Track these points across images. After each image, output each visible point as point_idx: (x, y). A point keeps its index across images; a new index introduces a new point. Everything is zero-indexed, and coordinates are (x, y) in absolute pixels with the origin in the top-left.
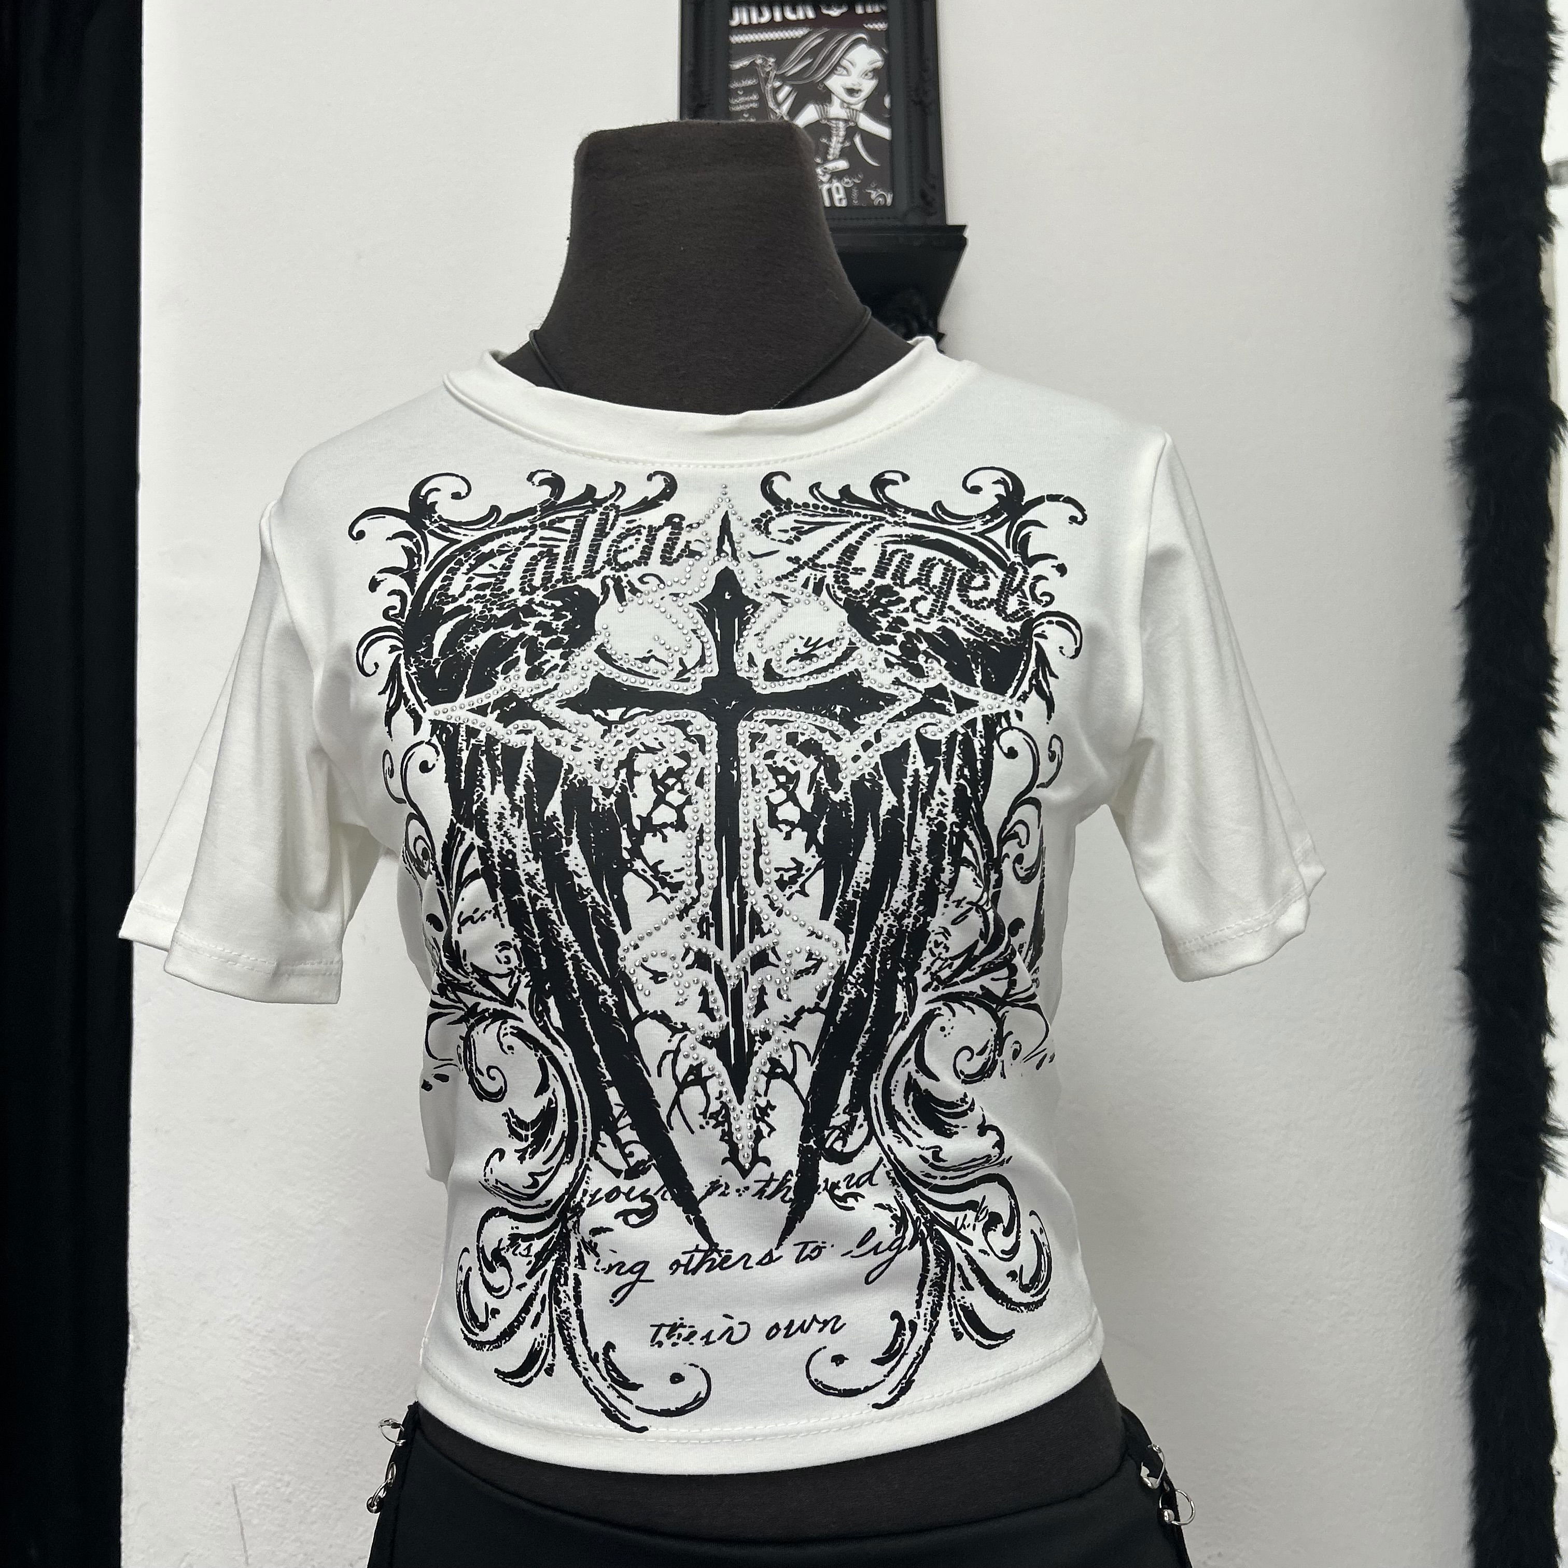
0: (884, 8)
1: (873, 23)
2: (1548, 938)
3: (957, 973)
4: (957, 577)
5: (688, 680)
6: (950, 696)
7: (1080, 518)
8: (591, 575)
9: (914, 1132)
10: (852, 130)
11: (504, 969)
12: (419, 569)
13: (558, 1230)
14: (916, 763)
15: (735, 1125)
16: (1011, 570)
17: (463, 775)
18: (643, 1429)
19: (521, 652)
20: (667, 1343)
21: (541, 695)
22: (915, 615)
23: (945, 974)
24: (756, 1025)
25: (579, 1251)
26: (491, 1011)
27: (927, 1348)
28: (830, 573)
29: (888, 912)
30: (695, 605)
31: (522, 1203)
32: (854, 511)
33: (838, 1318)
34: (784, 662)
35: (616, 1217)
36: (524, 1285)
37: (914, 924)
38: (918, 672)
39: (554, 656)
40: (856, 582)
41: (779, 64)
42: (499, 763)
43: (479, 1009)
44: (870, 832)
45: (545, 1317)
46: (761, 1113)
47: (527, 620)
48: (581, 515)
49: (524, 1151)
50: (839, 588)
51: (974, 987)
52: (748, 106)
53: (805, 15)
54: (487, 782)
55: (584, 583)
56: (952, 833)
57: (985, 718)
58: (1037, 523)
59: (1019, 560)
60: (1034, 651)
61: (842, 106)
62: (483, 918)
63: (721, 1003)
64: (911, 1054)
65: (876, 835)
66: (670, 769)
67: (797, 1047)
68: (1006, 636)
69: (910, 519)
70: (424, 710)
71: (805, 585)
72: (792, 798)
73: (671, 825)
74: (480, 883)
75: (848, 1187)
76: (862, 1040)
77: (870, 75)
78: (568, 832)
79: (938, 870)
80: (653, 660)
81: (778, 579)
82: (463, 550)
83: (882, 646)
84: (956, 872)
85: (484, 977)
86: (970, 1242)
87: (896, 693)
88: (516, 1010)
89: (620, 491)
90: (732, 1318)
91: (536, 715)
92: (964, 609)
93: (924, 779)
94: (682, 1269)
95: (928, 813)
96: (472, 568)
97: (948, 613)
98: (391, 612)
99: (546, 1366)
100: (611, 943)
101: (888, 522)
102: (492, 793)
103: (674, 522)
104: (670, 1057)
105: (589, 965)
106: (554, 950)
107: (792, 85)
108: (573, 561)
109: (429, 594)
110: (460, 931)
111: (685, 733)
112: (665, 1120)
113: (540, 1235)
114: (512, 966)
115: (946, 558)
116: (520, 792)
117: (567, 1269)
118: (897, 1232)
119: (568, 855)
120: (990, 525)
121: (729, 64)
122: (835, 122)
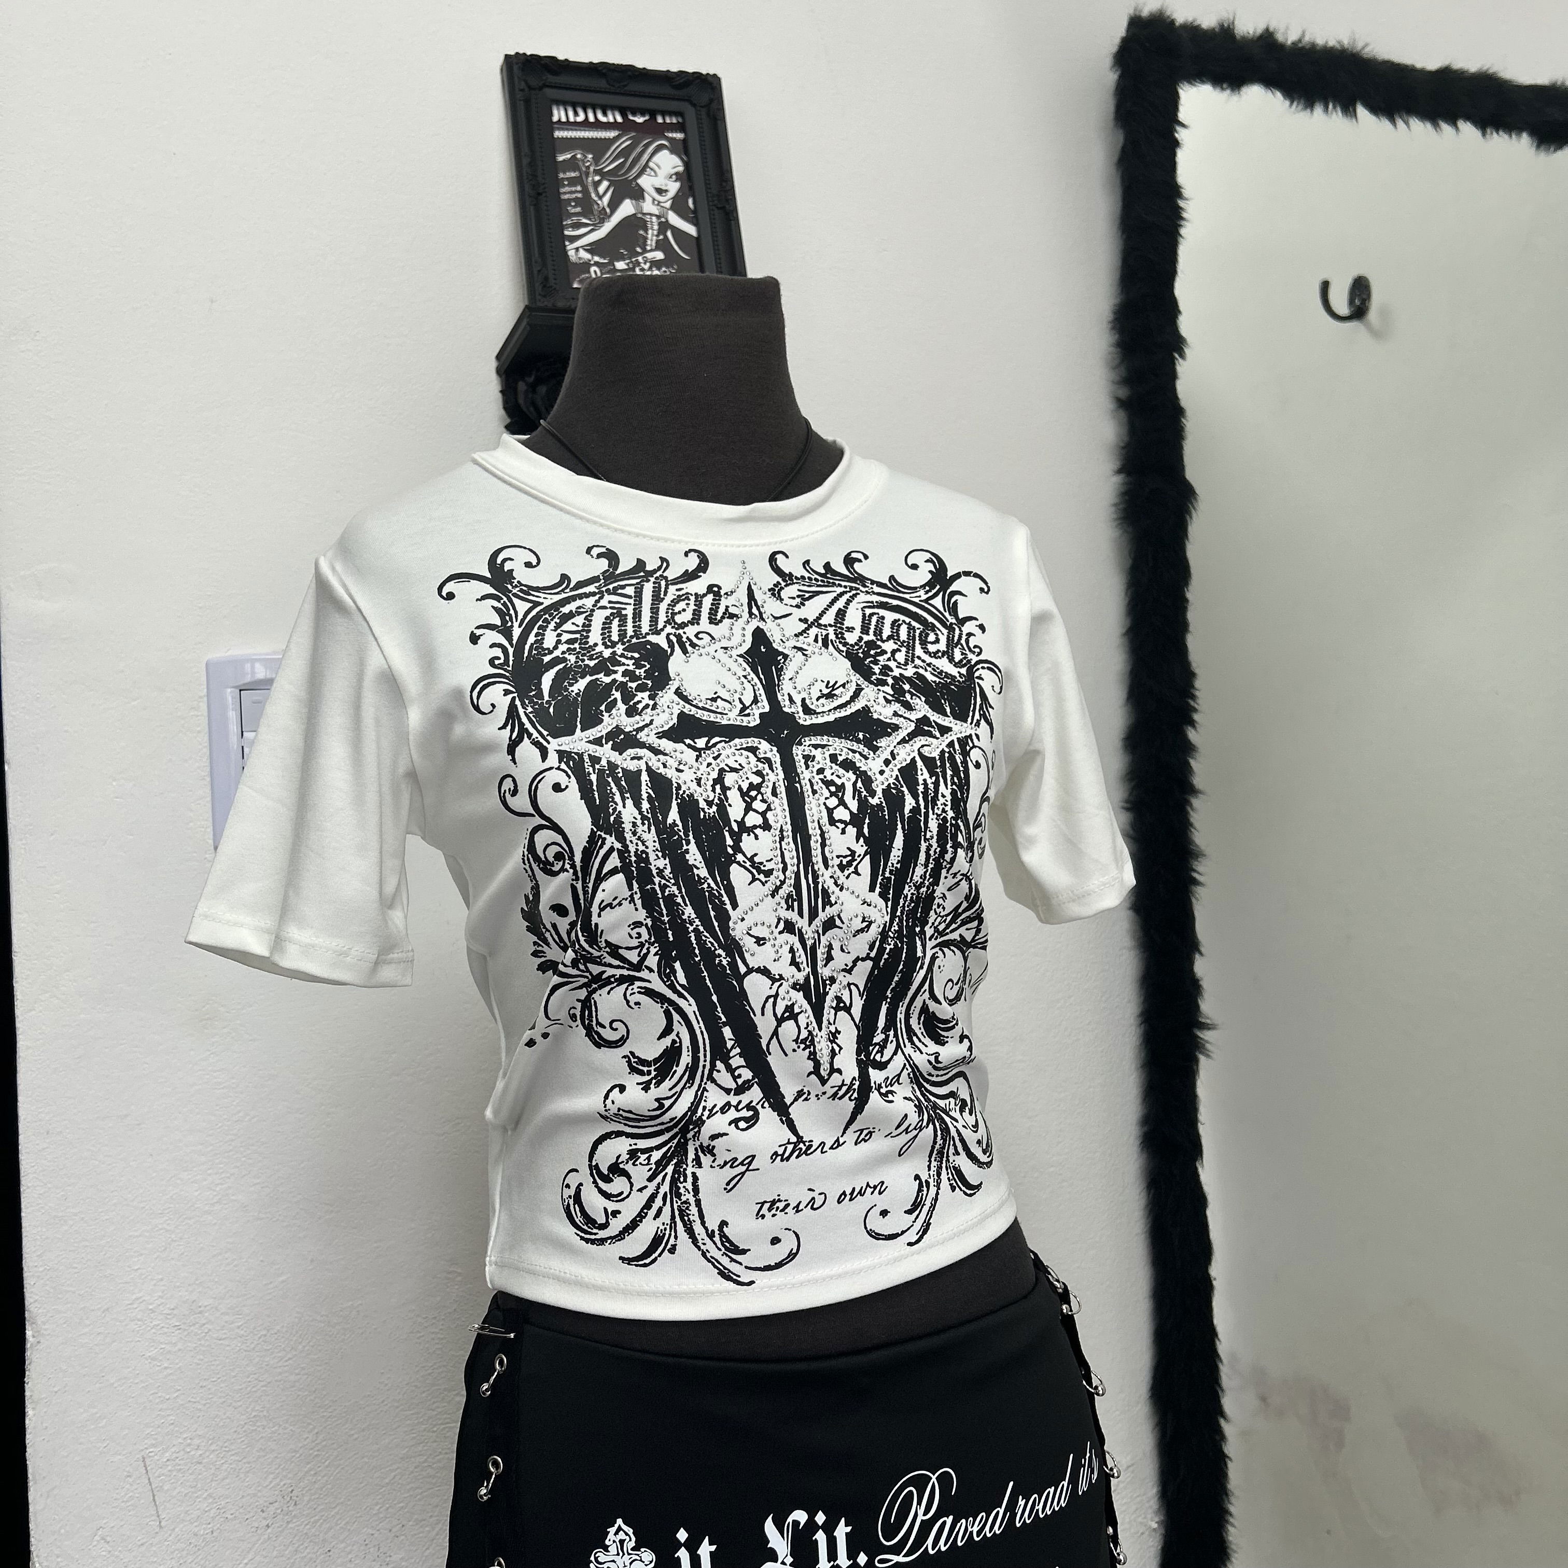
0: (680, 120)
1: (672, 132)
2: (1195, 882)
3: (948, 926)
4: (917, 634)
5: (748, 715)
6: (933, 724)
7: (986, 590)
8: (658, 633)
9: (923, 1043)
10: (664, 226)
11: (635, 943)
12: (512, 626)
13: (675, 1141)
14: (923, 775)
15: (818, 1047)
16: (950, 629)
17: (596, 793)
18: (751, 1283)
19: (617, 695)
20: (768, 1215)
21: (641, 729)
22: (896, 664)
23: (941, 928)
24: (825, 972)
25: (696, 1155)
26: (618, 976)
27: (936, 1199)
28: (831, 630)
29: (912, 884)
30: (741, 656)
31: (642, 1124)
32: (837, 582)
33: (883, 1183)
34: (814, 700)
35: (730, 1124)
36: (646, 1187)
37: (927, 892)
38: (908, 707)
39: (643, 697)
40: (851, 638)
41: (596, 160)
42: (623, 783)
43: (604, 976)
44: (899, 826)
45: (667, 1210)
46: (833, 1037)
47: (615, 668)
48: (637, 583)
49: (649, 1082)
50: (840, 642)
51: (955, 936)
52: (574, 196)
53: (615, 118)
54: (618, 798)
55: (653, 638)
56: (951, 824)
57: (958, 739)
58: (960, 593)
59: (954, 621)
60: (978, 689)
61: (653, 203)
62: (620, 904)
63: (803, 958)
64: (926, 986)
65: (903, 828)
66: (751, 784)
67: (852, 987)
68: (959, 678)
69: (877, 589)
70: (548, 742)
71: (816, 640)
72: (842, 803)
73: (760, 826)
74: (620, 877)
75: (886, 1087)
76: (896, 979)
77: (674, 177)
78: (687, 835)
79: (944, 851)
80: (719, 700)
81: (796, 635)
82: (547, 610)
83: (879, 687)
84: (955, 853)
85: (614, 950)
86: (957, 1121)
87: (897, 723)
88: (644, 974)
89: (665, 565)
90: (813, 1190)
91: (642, 745)
92: (928, 659)
93: (931, 786)
94: (779, 1158)
95: (936, 811)
96: (558, 626)
97: (917, 662)
98: (497, 662)
99: (669, 1246)
100: (724, 918)
101: (861, 591)
102: (624, 807)
103: (713, 590)
104: (772, 1000)
105: (708, 935)
106: (679, 926)
107: (609, 180)
108: (640, 621)
109: (527, 647)
110: (599, 916)
111: (756, 756)
112: (765, 1048)
113: (658, 1147)
114: (642, 940)
115: (907, 620)
116: (645, 805)
117: (685, 1170)
118: (919, 1116)
119: (688, 853)
120: (930, 594)
121: (555, 157)
122: (649, 217)
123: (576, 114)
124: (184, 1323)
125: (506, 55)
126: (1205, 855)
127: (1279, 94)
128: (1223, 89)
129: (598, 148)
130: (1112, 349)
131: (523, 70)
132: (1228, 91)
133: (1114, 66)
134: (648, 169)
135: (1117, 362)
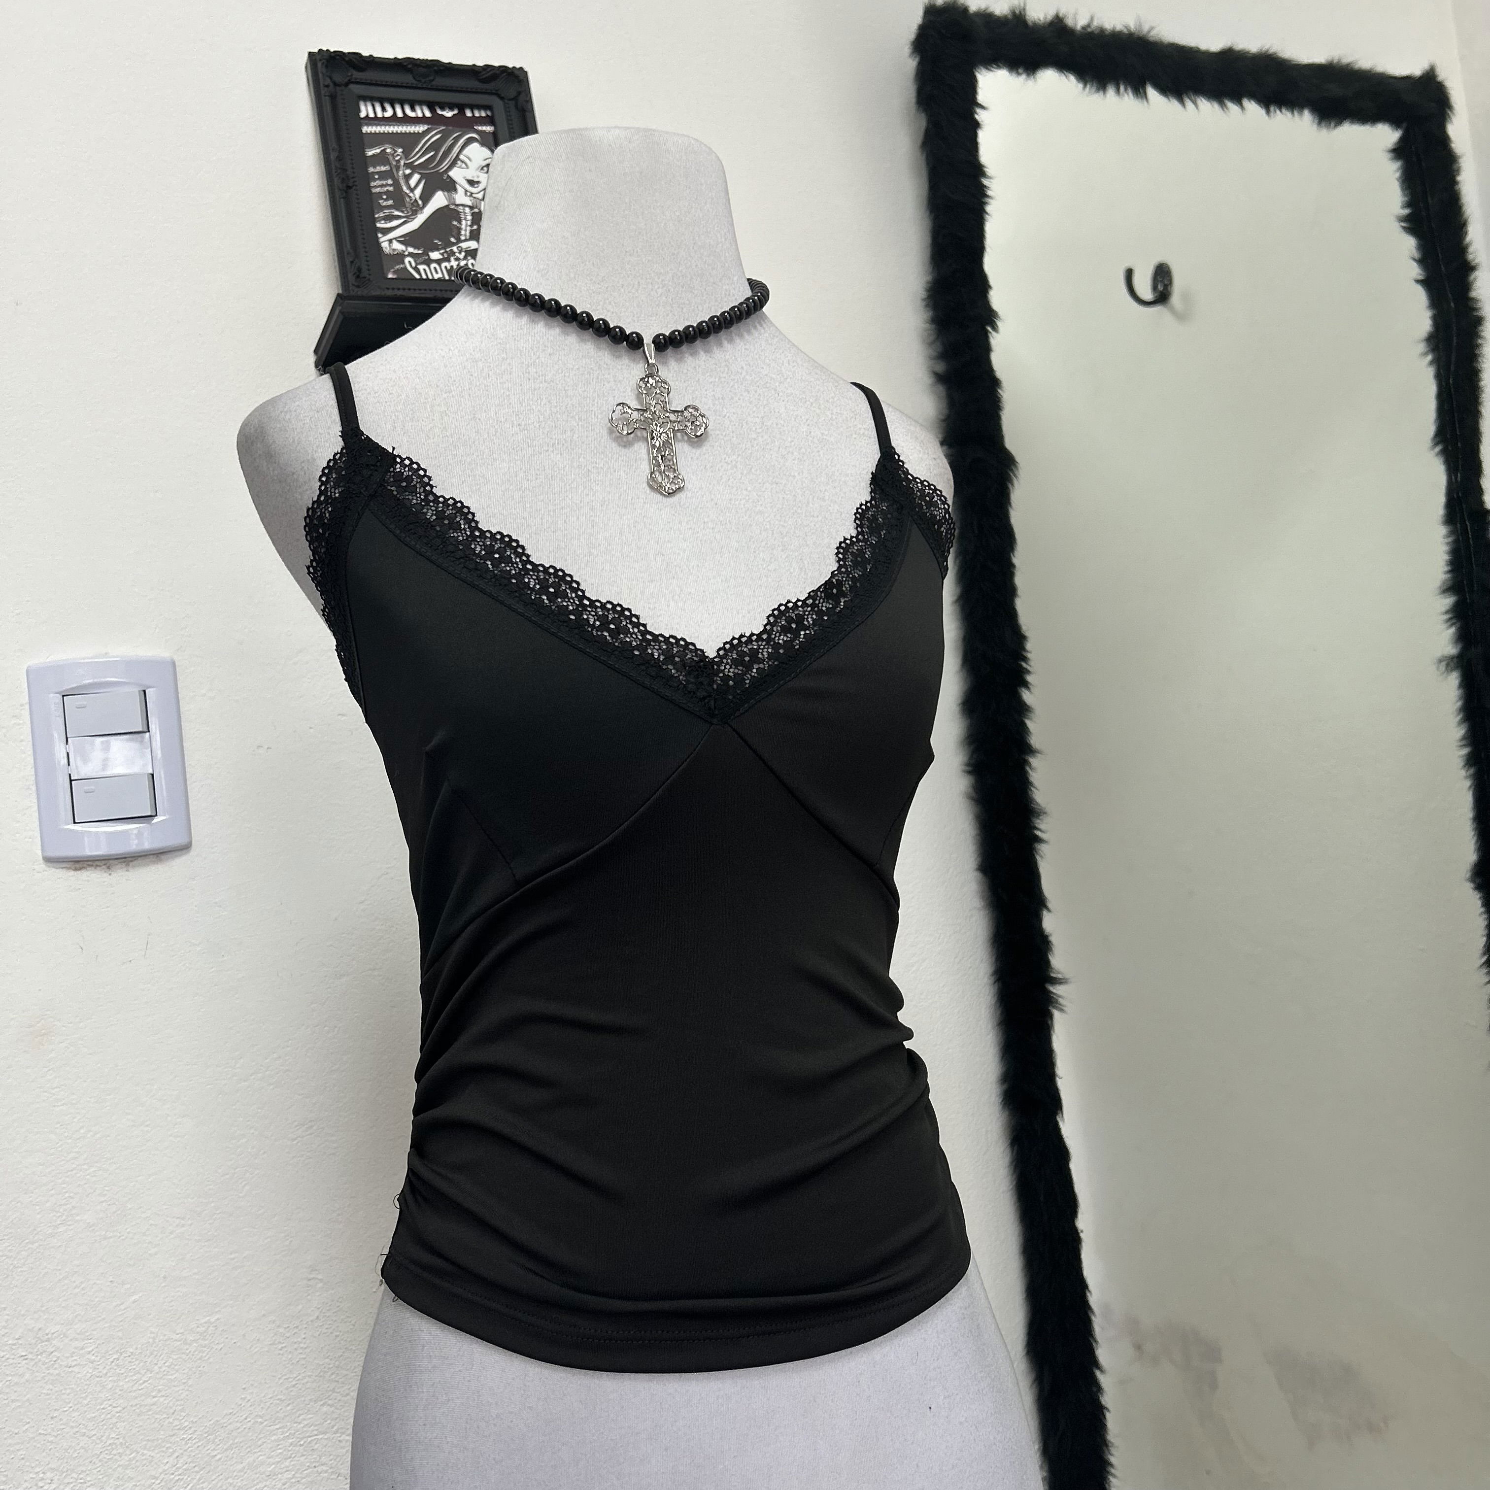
0: (489, 113)
1: (481, 125)
2: (1038, 840)
10: (478, 216)
41: (406, 154)
52: (385, 189)
53: (423, 113)
61: (466, 194)
77: (485, 168)
107: (420, 173)
121: (364, 152)
122: (461, 207)
123: (384, 109)
124: (31, 1353)
125: (310, 53)
126: (1045, 813)
127: (1072, 78)
128: (1019, 74)
129: (408, 142)
130: (928, 326)
131: (327, 66)
132: (1024, 76)
133: (913, 53)
134: (459, 162)
135: (932, 338)
